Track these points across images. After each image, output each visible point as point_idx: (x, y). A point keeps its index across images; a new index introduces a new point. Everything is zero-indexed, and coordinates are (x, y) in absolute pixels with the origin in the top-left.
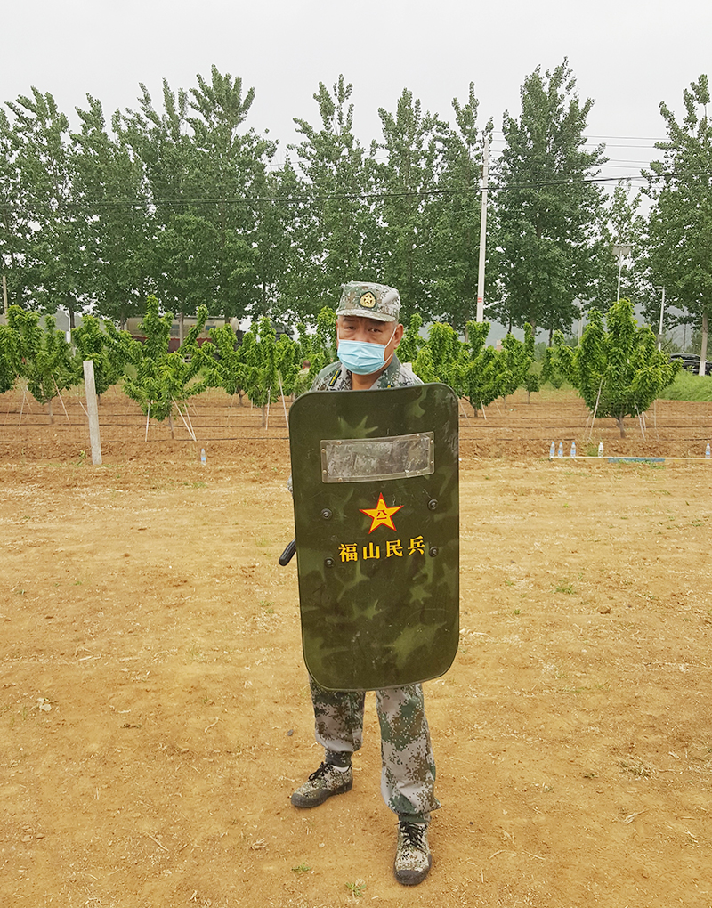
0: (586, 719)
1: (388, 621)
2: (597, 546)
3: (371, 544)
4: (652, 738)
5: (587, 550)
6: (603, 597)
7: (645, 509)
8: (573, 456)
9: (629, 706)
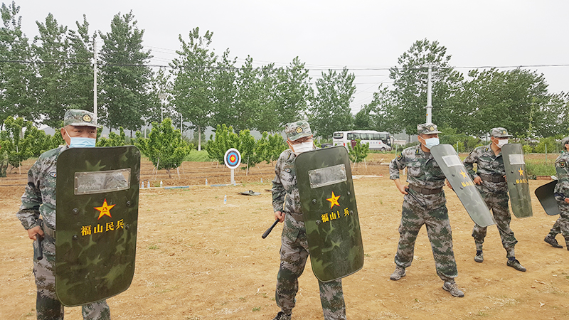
0: (170, 303)
1: (104, 265)
2: (165, 227)
3: (99, 225)
4: (199, 305)
5: (161, 229)
6: (171, 248)
7: (184, 208)
8: (149, 188)
9: (188, 293)
